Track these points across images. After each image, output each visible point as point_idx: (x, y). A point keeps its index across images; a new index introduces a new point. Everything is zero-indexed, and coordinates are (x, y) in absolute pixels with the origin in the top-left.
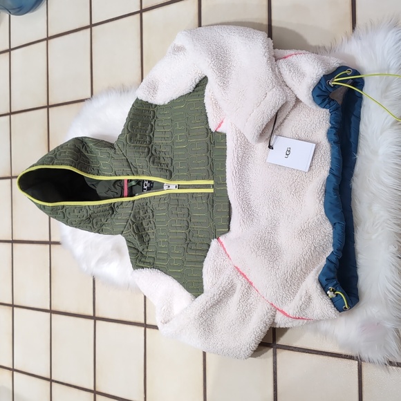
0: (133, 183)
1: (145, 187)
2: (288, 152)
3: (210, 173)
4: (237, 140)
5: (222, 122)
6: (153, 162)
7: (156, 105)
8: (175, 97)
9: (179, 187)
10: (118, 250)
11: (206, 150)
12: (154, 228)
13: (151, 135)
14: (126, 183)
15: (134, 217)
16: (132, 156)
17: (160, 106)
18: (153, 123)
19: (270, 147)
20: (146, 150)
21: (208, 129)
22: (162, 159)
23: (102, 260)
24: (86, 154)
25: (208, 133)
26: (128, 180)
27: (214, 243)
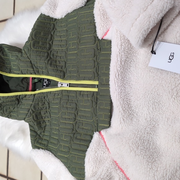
0: (36, 81)
1: (45, 84)
2: (172, 57)
3: (96, 75)
4: (121, 45)
5: (108, 30)
6: (51, 64)
7: (56, 19)
9: (70, 85)
10: (23, 131)
11: (93, 55)
12: (49, 117)
13: (51, 42)
14: (31, 80)
15: (34, 107)
17: (58, 20)
18: (52, 33)
19: (153, 52)
20: (46, 54)
21: (96, 37)
22: (58, 62)
23: (12, 137)
24: (3, 57)
25: (95, 41)
26: (33, 78)
27: (96, 135)
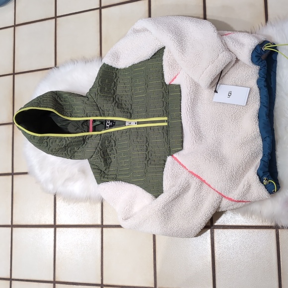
0: (98, 123)
1: (108, 126)
2: (230, 94)
3: (165, 112)
4: (191, 88)
5: (175, 78)
6: (118, 107)
7: (117, 69)
8: (136, 62)
9: (138, 123)
10: (83, 171)
11: (162, 96)
12: (115, 153)
13: (115, 88)
14: (91, 123)
15: (101, 145)
16: (101, 102)
17: (120, 69)
18: (115, 81)
19: (216, 91)
20: (112, 99)
21: (164, 83)
22: (123, 105)
23: (68, 179)
24: (61, 102)
25: (163, 85)
26: (93, 120)
27: (169, 159)
